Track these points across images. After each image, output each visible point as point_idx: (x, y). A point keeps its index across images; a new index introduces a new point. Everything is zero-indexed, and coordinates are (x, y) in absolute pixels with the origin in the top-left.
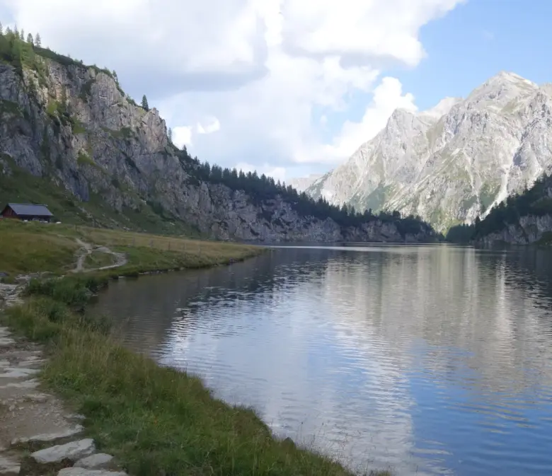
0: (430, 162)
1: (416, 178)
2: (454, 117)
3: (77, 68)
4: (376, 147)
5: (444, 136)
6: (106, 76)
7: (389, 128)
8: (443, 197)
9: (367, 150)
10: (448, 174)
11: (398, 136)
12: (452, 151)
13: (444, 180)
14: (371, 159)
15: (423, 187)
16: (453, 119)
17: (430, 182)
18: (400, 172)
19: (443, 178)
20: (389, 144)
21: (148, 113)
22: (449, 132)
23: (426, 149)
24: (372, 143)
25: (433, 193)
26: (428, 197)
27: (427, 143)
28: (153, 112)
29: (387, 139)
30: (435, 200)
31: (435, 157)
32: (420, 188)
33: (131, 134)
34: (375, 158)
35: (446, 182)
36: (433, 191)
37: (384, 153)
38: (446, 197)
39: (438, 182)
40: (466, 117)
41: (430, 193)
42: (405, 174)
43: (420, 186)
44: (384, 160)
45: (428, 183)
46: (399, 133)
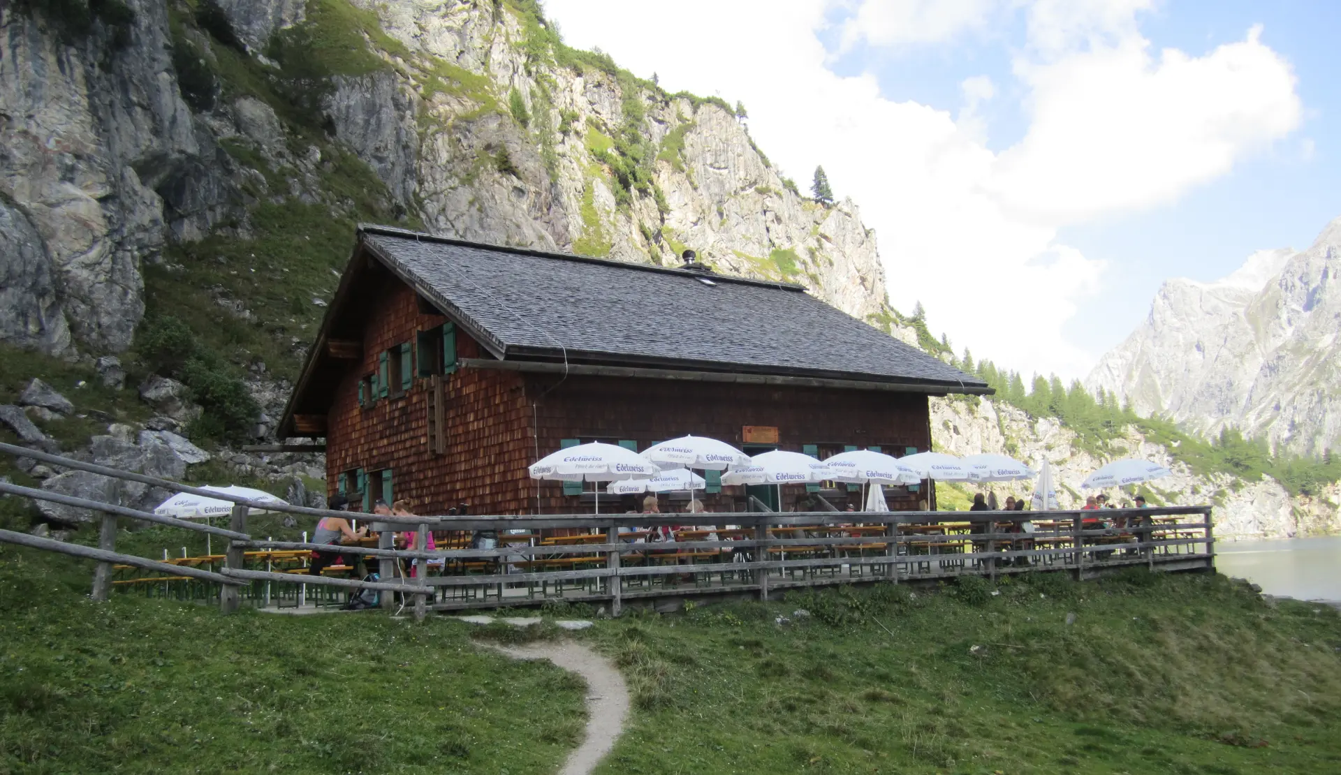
0: (1271, 369)
1: (1243, 402)
2: (1301, 279)
3: (646, 93)
4: (1134, 354)
5: (1284, 317)
6: (722, 113)
7: (1157, 317)
8: (1319, 432)
9: (1120, 362)
10: (1323, 385)
11: (1178, 329)
12: (1317, 341)
13: (1316, 399)
14: (1129, 377)
15: (1266, 416)
16: (1298, 284)
17: (1283, 405)
18: (1201, 393)
19: (1312, 395)
20: (1162, 345)
21: (833, 212)
22: (1295, 306)
23: (1251, 343)
24: (1125, 348)
25: (1293, 426)
26: (1286, 434)
27: (1252, 333)
28: (846, 209)
29: (1155, 337)
30: (1302, 439)
31: (1279, 358)
32: (1261, 420)
33: (798, 266)
34: (1136, 375)
35: (1320, 401)
36: (1293, 422)
37: (1155, 364)
38: (1326, 430)
39: (1303, 403)
40: (1331, 275)
41: (1286, 426)
42: (1212, 395)
43: (1259, 416)
44: (1156, 377)
45: (1277, 408)
46: (1178, 325)
